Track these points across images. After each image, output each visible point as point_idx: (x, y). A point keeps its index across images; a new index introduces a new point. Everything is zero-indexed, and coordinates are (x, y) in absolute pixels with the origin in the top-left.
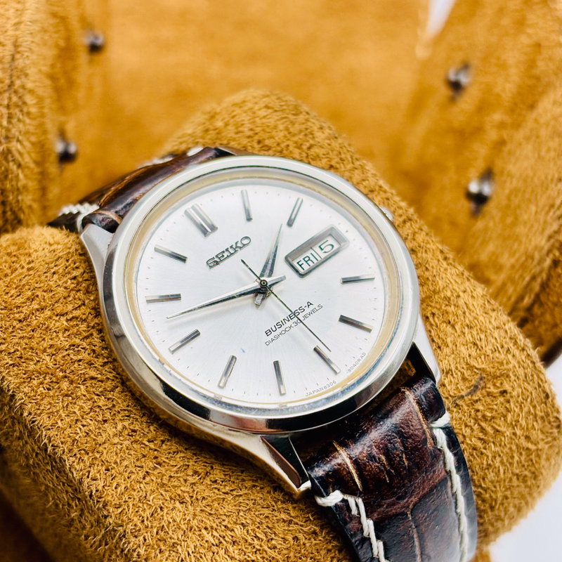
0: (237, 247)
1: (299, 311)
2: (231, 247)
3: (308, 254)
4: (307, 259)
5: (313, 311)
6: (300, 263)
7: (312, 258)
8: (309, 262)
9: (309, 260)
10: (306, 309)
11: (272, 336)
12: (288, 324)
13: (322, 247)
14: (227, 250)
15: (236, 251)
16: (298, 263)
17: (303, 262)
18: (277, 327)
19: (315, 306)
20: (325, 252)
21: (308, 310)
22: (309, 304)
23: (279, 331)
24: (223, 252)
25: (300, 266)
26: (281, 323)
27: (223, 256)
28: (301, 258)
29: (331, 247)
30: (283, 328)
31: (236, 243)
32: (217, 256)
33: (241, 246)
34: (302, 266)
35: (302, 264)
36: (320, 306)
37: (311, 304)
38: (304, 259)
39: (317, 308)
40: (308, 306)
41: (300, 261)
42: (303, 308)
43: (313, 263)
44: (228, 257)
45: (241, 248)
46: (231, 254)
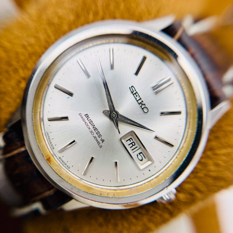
0: (142, 104)
1: (99, 135)
2: (142, 101)
5: (98, 142)
6: (131, 140)
7: (134, 147)
8: (131, 145)
9: (133, 145)
10: (100, 139)
11: (84, 117)
12: (91, 127)
13: (141, 154)
14: (141, 99)
15: (139, 104)
16: (131, 138)
17: (132, 141)
18: (90, 121)
19: (101, 144)
20: (137, 155)
22: (103, 141)
23: (88, 122)
24: (139, 96)
25: (129, 139)
26: (92, 123)
27: (137, 96)
29: (141, 159)
30: (89, 124)
31: (144, 104)
32: (137, 92)
33: (143, 107)
34: (129, 141)
35: (130, 141)
36: (101, 147)
37: (103, 142)
38: (133, 142)
39: (100, 145)
40: (102, 140)
41: (132, 140)
42: (101, 137)
43: (131, 147)
44: (136, 99)
45: (141, 107)
46: (137, 101)
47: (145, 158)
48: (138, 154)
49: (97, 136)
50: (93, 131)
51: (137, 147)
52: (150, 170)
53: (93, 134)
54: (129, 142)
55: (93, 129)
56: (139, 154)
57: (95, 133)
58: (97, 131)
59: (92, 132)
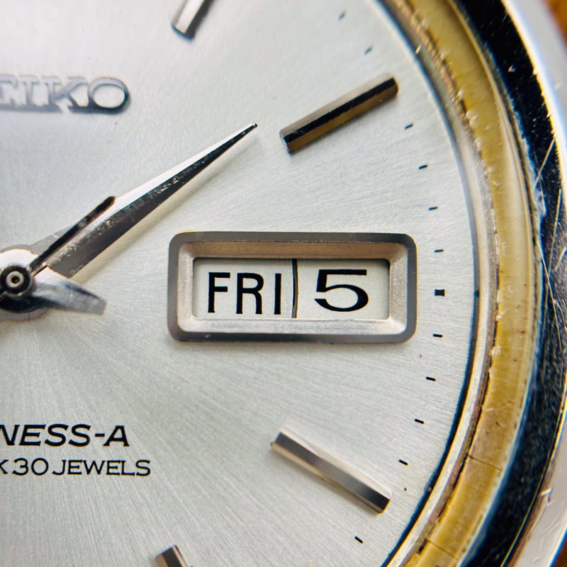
1: (68, 435)
3: (267, 273)
4: (250, 283)
5: (113, 468)
6: (219, 282)
7: (268, 293)
8: (249, 300)
9: (255, 291)
10: (97, 443)
13: (331, 280)
15: (51, 108)
16: (214, 277)
17: (231, 283)
19: (130, 455)
20: (323, 303)
21: (97, 451)
22: (119, 436)
25: (213, 289)
28: (235, 270)
29: (353, 298)
33: (84, 102)
34: (217, 294)
35: (224, 289)
36: (144, 468)
37: (124, 439)
39: (130, 467)
40: (112, 439)
42: (91, 433)
43: (259, 311)
44: (12, 107)
45: (76, 108)
46: (29, 107)
47: (363, 273)
48: (321, 295)
49: (67, 452)
50: (30, 453)
51: (278, 277)
52: (440, 293)
53: (40, 467)
54: (226, 301)
55: (18, 451)
56: (322, 287)
57: (44, 451)
58: (44, 435)
59: (27, 467)
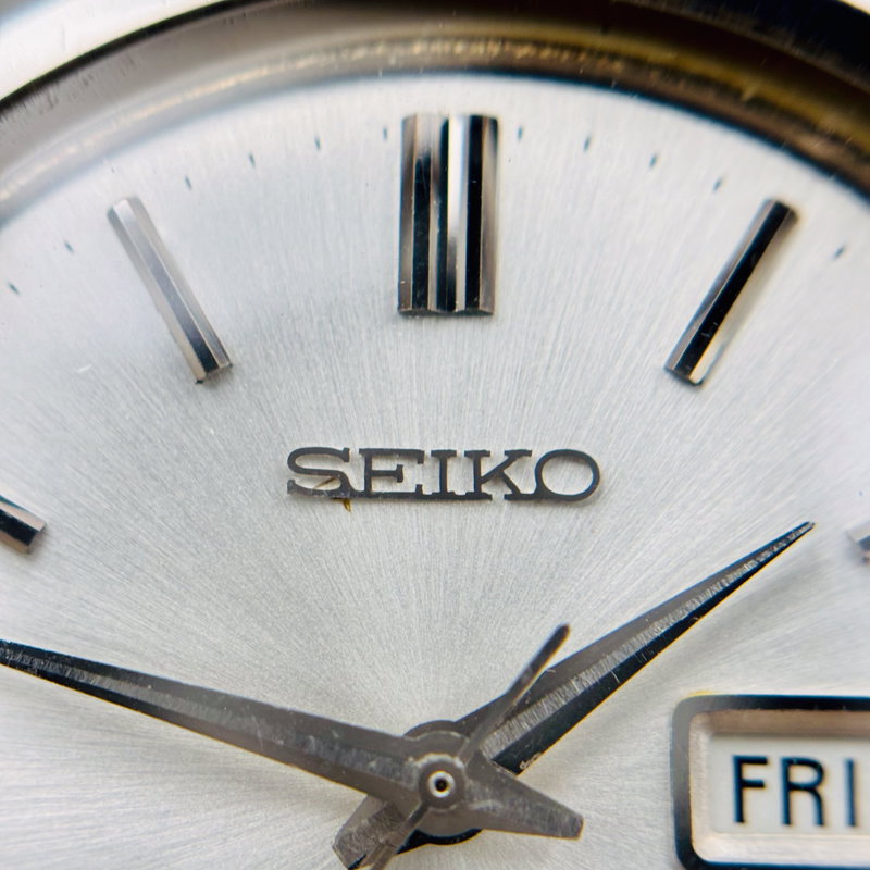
0: (498, 475)
2: (476, 457)
3: (832, 756)
4: (802, 775)
6: (751, 773)
7: (834, 791)
8: (802, 802)
9: (811, 789)
14: (443, 457)
16: (740, 762)
17: (771, 775)
24: (417, 456)
25: (742, 784)
27: (398, 476)
28: (776, 751)
31: (514, 456)
32: (369, 455)
33: (528, 487)
34: (749, 794)
35: (759, 785)
38: (788, 763)
41: (762, 761)
43: (821, 820)
44: (418, 496)
45: (515, 496)
46: (444, 496)
51: (851, 766)
54: (766, 805)
